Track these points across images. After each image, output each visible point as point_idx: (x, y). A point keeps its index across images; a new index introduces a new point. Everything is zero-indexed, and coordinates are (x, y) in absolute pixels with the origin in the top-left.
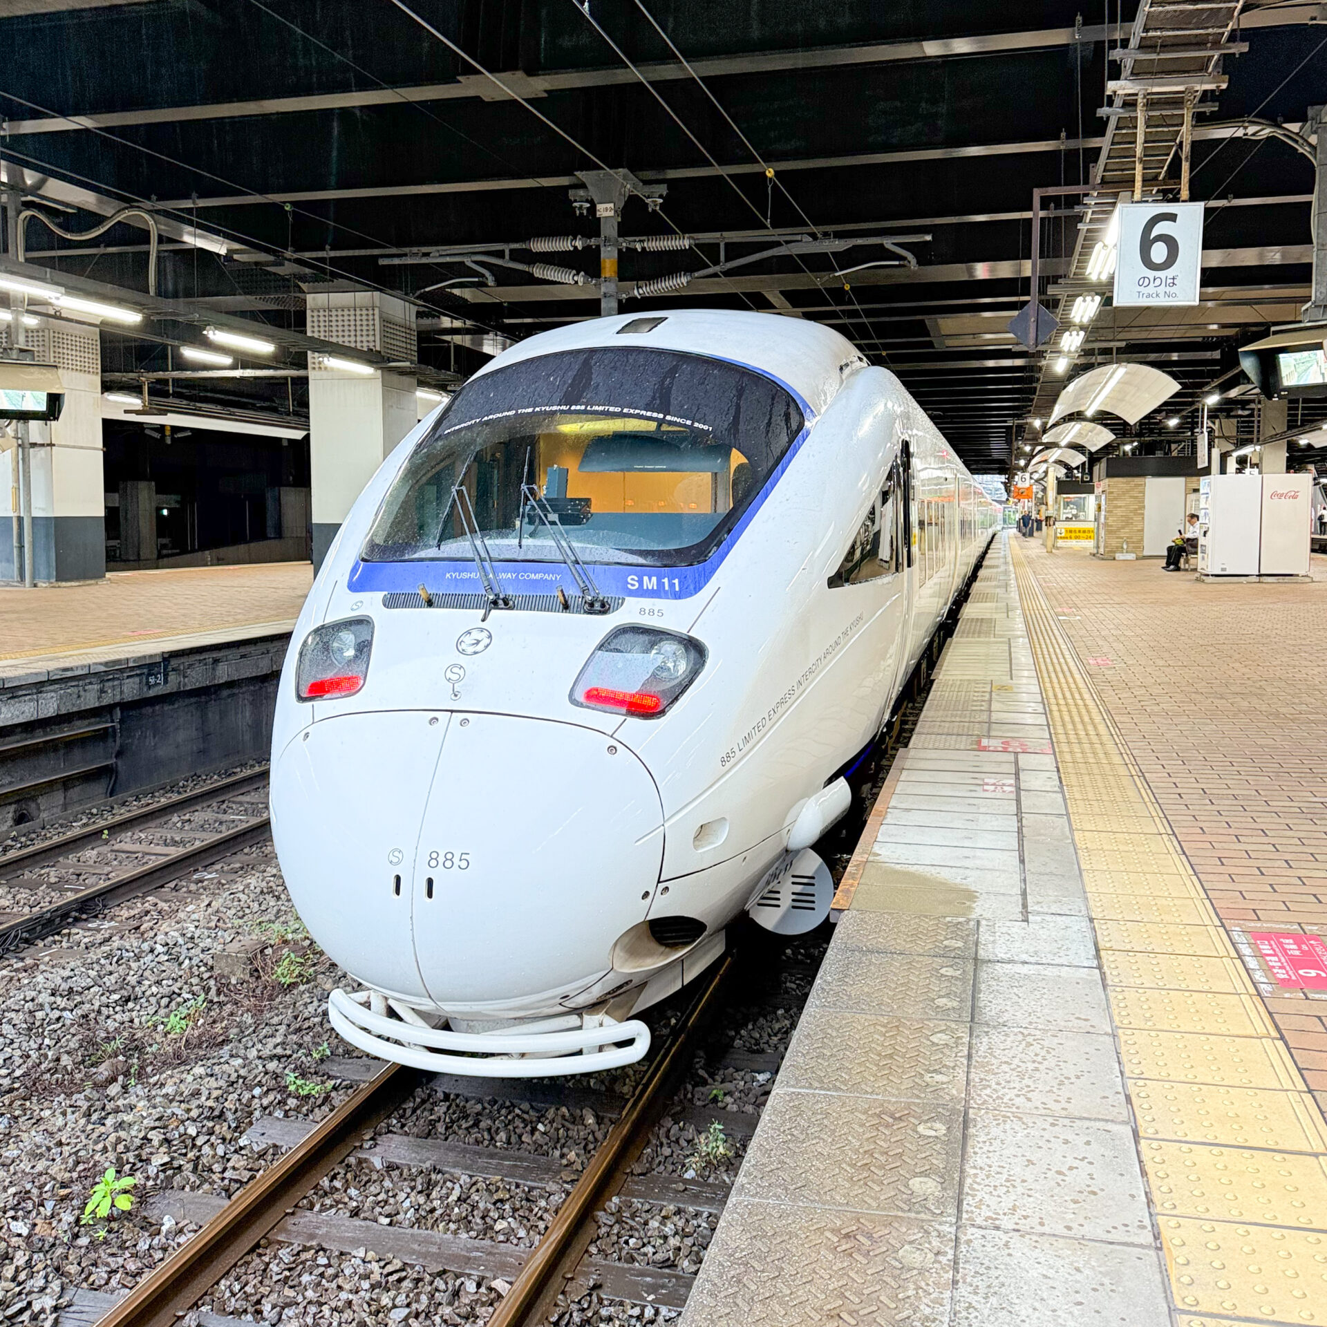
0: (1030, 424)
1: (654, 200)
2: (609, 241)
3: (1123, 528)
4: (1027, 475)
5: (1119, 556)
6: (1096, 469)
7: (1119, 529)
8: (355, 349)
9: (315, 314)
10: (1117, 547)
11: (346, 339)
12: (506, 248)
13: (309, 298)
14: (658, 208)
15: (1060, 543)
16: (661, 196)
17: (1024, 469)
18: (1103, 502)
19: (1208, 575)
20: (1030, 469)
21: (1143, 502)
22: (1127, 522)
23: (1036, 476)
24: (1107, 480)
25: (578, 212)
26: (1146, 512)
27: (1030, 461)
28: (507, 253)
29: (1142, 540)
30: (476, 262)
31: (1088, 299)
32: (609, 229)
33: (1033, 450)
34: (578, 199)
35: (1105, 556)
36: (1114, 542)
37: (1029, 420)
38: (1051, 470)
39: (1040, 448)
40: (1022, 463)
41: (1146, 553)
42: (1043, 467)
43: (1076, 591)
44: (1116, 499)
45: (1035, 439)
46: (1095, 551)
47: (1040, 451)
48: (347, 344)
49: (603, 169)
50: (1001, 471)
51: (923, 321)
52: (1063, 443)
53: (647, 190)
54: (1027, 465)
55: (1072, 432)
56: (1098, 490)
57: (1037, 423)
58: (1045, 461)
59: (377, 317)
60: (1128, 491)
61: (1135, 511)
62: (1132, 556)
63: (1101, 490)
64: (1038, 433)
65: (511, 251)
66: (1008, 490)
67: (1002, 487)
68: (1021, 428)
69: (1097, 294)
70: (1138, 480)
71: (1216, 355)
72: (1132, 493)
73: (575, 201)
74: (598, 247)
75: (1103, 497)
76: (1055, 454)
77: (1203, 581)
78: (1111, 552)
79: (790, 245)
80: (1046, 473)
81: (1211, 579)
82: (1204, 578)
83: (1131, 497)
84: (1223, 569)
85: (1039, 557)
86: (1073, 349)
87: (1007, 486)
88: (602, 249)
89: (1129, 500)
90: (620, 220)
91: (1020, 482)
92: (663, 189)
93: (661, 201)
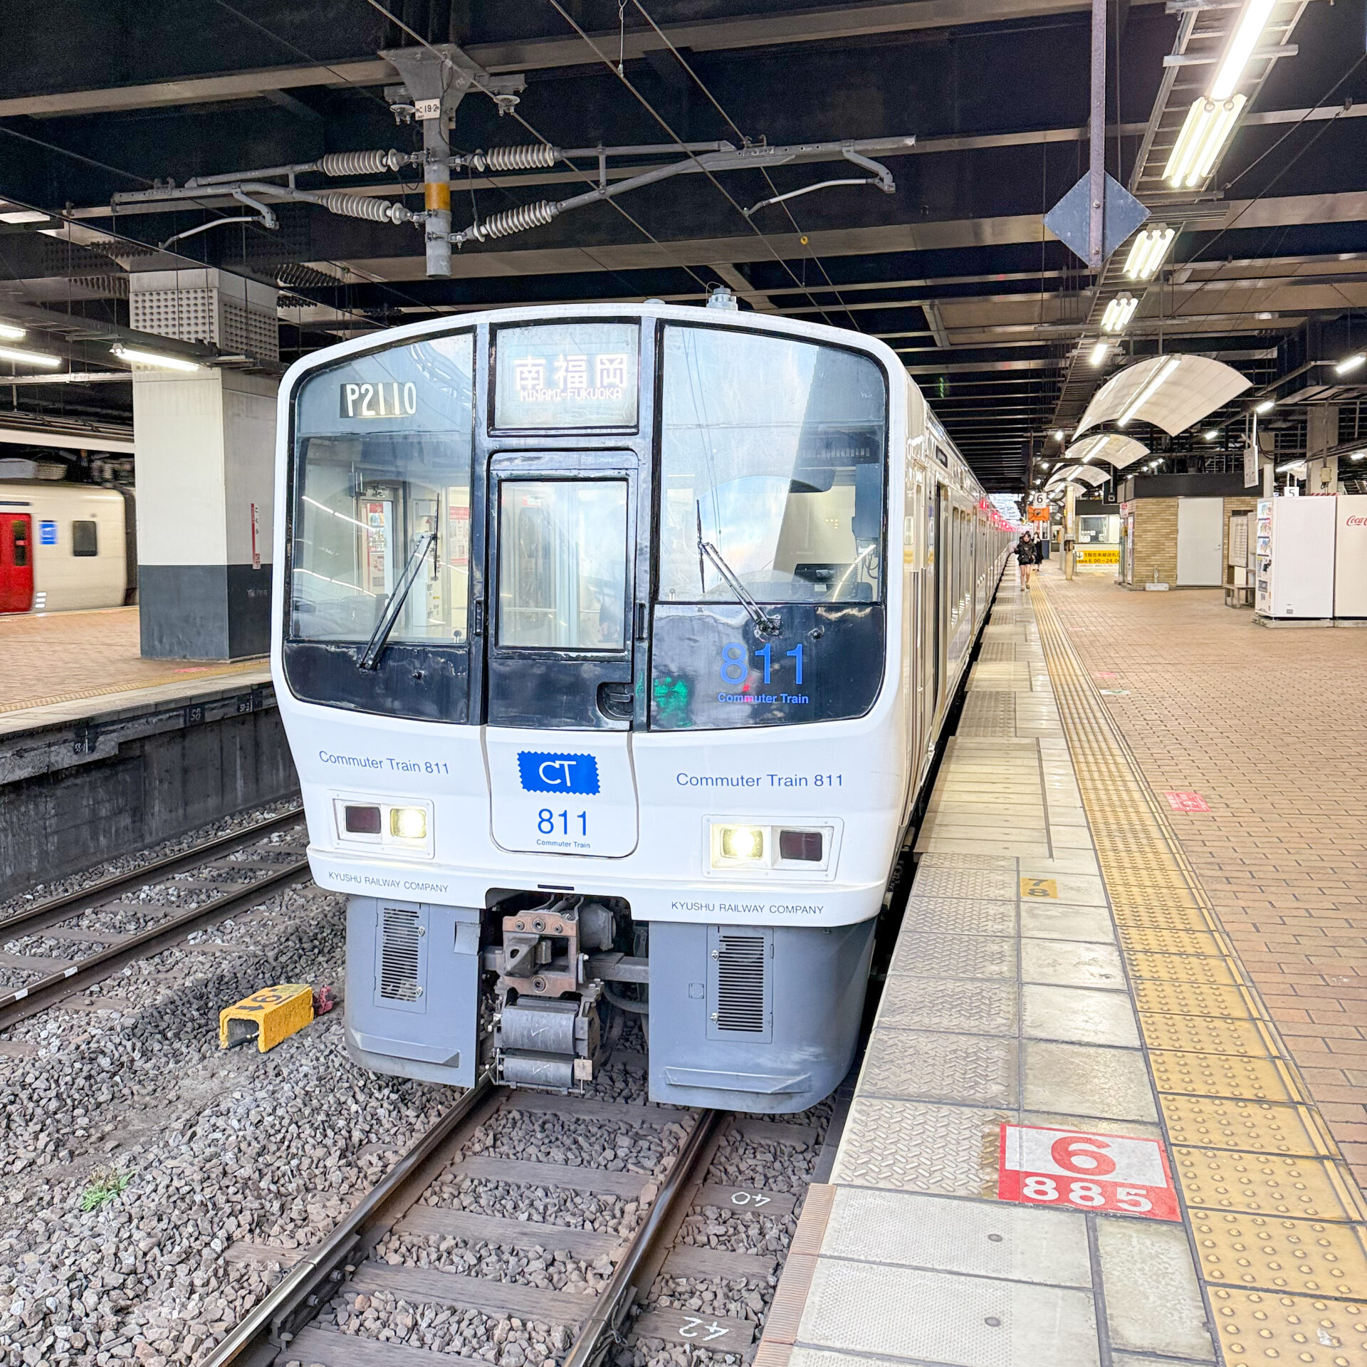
0: (1051, 437)
1: (507, 100)
2: (434, 156)
3: (1154, 554)
4: (1044, 495)
5: (1149, 586)
6: (1121, 488)
7: (1149, 556)
8: (181, 341)
9: (140, 298)
10: (1147, 576)
11: (170, 330)
12: (291, 171)
13: (133, 277)
14: (512, 110)
15: (1079, 567)
16: (516, 93)
17: (1040, 488)
18: (1130, 526)
19: (1270, 618)
20: (1047, 488)
21: (1176, 525)
22: (1158, 547)
23: (1052, 496)
24: (1135, 501)
25: (398, 120)
26: (1180, 536)
27: (1047, 480)
28: (292, 178)
29: (1175, 567)
30: (248, 194)
31: (1156, 233)
32: (435, 139)
33: (1051, 468)
34: (397, 100)
35: (1131, 585)
36: (1143, 570)
37: (1050, 433)
38: (1070, 489)
39: (1059, 465)
40: (1038, 482)
41: (1179, 583)
42: (1062, 486)
43: (1111, 640)
44: (1145, 522)
45: (1055, 453)
46: (1121, 579)
47: (1060, 469)
48: (171, 336)
49: (419, 44)
50: (1013, 490)
51: (920, 308)
52: (1085, 460)
53: (496, 83)
54: (1043, 484)
55: (1099, 446)
56: (1124, 511)
57: (1059, 436)
58: (1063, 480)
59: (215, 301)
60: (1159, 513)
61: (1167, 536)
62: (1164, 587)
63: (1127, 511)
64: (1060, 447)
65: (297, 177)
66: (1023, 511)
67: (1015, 506)
68: (1039, 443)
69: (1169, 225)
70: (1170, 501)
71: (1273, 353)
72: (1163, 516)
73: (395, 103)
74: (421, 165)
75: (1131, 520)
76: (1076, 472)
77: (1264, 625)
78: (1141, 581)
79: (700, 158)
80: (1064, 492)
81: (1274, 624)
82: (1266, 621)
83: (1163, 520)
84: (1289, 611)
85: (1059, 587)
86: (1118, 328)
87: (1022, 506)
88: (426, 168)
89: (1160, 524)
90: (453, 126)
91: (1035, 503)
92: (519, 83)
93: (517, 100)
